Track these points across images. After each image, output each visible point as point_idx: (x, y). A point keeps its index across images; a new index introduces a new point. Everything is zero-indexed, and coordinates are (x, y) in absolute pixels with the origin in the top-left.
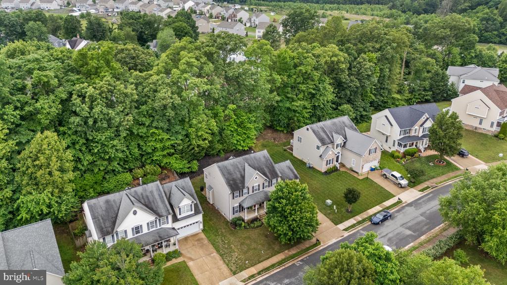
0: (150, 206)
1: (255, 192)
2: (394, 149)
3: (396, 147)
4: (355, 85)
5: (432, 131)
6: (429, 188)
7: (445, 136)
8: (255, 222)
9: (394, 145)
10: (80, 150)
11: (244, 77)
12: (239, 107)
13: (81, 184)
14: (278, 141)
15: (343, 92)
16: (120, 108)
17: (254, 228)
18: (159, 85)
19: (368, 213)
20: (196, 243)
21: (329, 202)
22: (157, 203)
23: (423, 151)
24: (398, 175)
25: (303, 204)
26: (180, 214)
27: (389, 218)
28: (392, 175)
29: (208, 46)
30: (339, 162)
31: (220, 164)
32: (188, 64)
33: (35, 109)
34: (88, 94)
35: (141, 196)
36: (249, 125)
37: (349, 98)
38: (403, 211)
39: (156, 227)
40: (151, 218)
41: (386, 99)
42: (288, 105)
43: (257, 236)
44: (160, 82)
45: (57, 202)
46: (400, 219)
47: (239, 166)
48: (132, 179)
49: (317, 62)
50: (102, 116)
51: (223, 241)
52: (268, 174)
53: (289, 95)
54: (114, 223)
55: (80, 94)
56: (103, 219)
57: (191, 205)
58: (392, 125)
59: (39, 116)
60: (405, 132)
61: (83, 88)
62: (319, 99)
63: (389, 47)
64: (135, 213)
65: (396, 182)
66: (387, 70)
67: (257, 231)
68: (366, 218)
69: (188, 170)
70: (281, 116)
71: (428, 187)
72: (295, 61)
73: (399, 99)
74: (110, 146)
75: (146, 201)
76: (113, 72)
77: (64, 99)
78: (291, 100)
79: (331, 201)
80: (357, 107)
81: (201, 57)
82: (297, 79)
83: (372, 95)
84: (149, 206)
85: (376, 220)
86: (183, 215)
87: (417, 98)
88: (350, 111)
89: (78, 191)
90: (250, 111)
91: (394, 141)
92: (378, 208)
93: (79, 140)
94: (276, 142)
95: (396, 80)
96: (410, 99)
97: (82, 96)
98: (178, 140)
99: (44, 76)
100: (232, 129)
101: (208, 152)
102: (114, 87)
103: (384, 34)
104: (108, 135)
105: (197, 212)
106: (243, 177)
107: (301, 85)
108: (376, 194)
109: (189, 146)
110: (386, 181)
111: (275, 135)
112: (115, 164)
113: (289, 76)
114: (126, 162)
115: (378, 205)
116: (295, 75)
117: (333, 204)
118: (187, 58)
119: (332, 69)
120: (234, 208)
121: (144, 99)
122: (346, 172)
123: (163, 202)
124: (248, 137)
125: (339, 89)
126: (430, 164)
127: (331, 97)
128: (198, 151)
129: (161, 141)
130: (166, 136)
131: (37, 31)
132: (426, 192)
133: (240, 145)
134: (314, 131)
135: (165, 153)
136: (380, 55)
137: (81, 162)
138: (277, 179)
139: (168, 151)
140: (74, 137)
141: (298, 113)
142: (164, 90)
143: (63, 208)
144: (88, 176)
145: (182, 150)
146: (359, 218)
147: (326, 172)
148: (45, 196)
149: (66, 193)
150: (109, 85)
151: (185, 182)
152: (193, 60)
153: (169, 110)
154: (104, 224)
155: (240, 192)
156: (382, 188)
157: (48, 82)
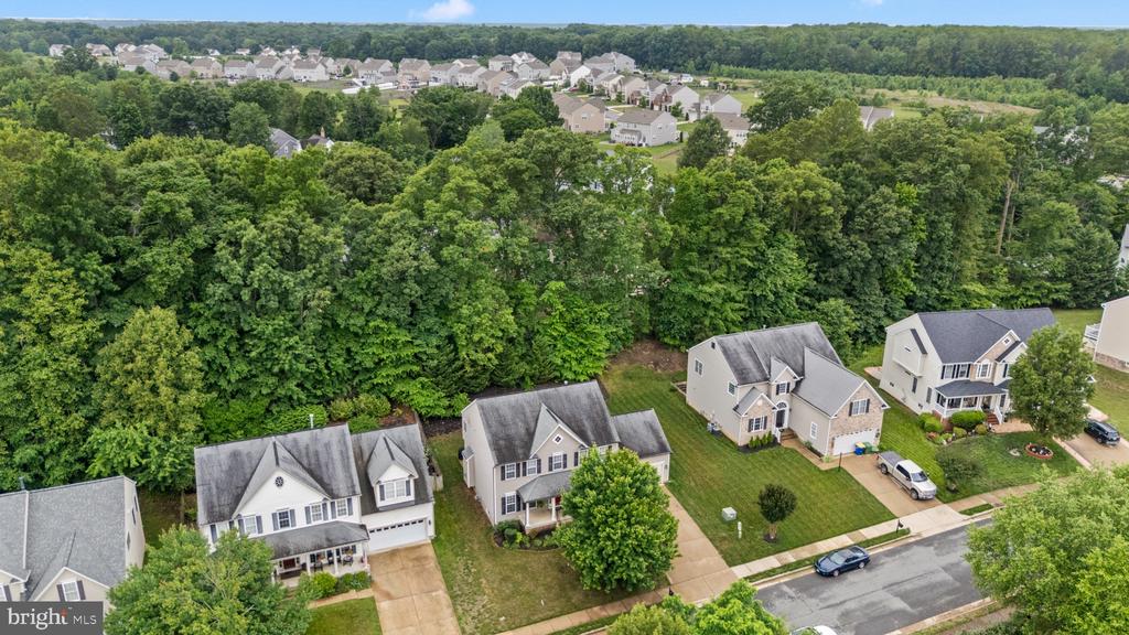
0: (317, 473)
1: (554, 471)
2: (927, 409)
3: (933, 406)
4: (860, 256)
5: (1017, 372)
6: (991, 507)
7: (1044, 388)
8: (546, 537)
9: (928, 401)
10: (228, 352)
11: (583, 223)
12: (574, 288)
13: (219, 417)
14: (664, 369)
15: (832, 270)
16: (307, 272)
17: (541, 548)
18: (395, 232)
19: (816, 548)
20: (411, 564)
21: (729, 512)
22: (334, 468)
23: (1000, 420)
24: (912, 468)
25: (634, 504)
26: (382, 499)
27: (862, 565)
28: (899, 468)
29: (515, 156)
30: (785, 426)
31: (486, 401)
32: (461, 192)
33: (144, 264)
34: (245, 239)
35: (304, 452)
36: (591, 328)
37: (850, 284)
38: (904, 554)
39: (326, 518)
40: (316, 498)
41: (945, 291)
42: (688, 290)
43: (542, 566)
44: (397, 225)
45: (158, 448)
46: (890, 570)
47: (528, 410)
48: (327, 419)
49: (766, 198)
50: (266, 286)
51: (467, 568)
52: (590, 433)
53: (692, 269)
54: (238, 499)
55: (233, 240)
56: (218, 488)
57: (408, 482)
58: (924, 352)
59: (150, 278)
60: (956, 371)
61: (240, 228)
62: (765, 283)
63: (951, 173)
64: (279, 482)
65: (907, 484)
66: (948, 225)
67: (547, 555)
68: (806, 559)
69: (444, 412)
70: (674, 314)
71: (987, 507)
72: (710, 194)
73: (982, 296)
74: (283, 347)
75: (313, 461)
76: (308, 198)
77: (201, 247)
78: (698, 281)
79: (734, 512)
80: (870, 306)
81: (496, 179)
82: (713, 234)
83: (908, 281)
84: (316, 475)
85: (828, 566)
86: (388, 501)
87: (1031, 296)
88: (847, 314)
89: (212, 432)
90: (598, 299)
91: (930, 390)
92: (845, 540)
93: (224, 330)
94: (659, 371)
95: (973, 250)
96: (1013, 297)
97: (235, 243)
98: (429, 346)
99: (166, 202)
100: (555, 334)
101: (496, 379)
102: (301, 229)
103: (947, 143)
104: (280, 325)
105: (421, 498)
106: (531, 435)
107: (720, 249)
108: (850, 508)
109: (451, 363)
110: (885, 480)
111: (660, 355)
112: (292, 385)
113: (694, 227)
114: (318, 383)
115: (845, 532)
116: (708, 224)
117: (738, 519)
118: (459, 180)
119: (803, 217)
120: (503, 499)
121: (365, 258)
122: (793, 451)
123: (347, 467)
124: (589, 354)
125: (825, 262)
126: (1011, 452)
127: (801, 279)
128: (471, 375)
129: (394, 345)
130: (403, 337)
131: (249, 122)
132: (978, 517)
133: (571, 369)
134: (725, 351)
135: (400, 371)
136: (928, 191)
137: (226, 374)
138: (610, 447)
139: (408, 368)
140: (215, 324)
141: (715, 309)
142: (403, 242)
143: (169, 459)
144: (236, 404)
145: (437, 368)
146: (789, 557)
147: (747, 446)
148: (136, 433)
149: (180, 432)
150: (291, 224)
151: (408, 434)
152: (473, 183)
153: (411, 283)
154: (218, 498)
155: (518, 465)
156: (870, 494)
157: (173, 213)
